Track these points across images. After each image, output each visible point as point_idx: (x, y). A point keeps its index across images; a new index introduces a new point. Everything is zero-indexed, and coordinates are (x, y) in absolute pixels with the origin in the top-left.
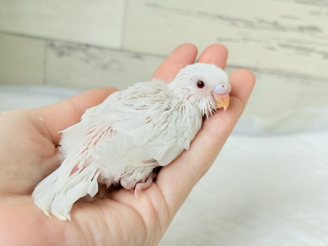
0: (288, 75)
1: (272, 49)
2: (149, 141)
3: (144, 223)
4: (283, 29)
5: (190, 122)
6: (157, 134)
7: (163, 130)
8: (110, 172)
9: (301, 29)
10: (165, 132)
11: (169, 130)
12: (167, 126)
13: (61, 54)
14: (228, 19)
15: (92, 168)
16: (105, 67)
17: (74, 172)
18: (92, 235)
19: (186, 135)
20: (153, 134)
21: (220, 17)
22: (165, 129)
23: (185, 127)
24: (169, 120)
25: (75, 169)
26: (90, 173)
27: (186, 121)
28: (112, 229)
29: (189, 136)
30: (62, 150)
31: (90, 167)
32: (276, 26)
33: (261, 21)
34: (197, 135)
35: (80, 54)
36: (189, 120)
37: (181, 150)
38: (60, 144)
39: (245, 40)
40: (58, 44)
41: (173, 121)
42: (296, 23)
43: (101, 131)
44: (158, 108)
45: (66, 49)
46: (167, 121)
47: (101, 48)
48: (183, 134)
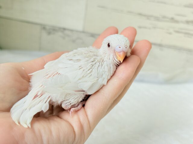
0: (179, 49)
1: (170, 33)
2: (80, 79)
3: (74, 132)
4: (177, 22)
5: (107, 68)
6: (85, 76)
7: (89, 73)
8: (56, 98)
9: (188, 22)
10: (90, 74)
11: (93, 73)
12: (92, 71)
13: (49, 33)
14: (145, 16)
15: (46, 96)
16: (74, 41)
17: (36, 98)
18: (41, 136)
19: (104, 76)
20: (82, 75)
21: (140, 14)
22: (90, 72)
23: (103, 71)
24: (93, 67)
25: (36, 96)
26: (45, 98)
27: (104, 68)
28: (54, 133)
29: (107, 77)
30: (31, 85)
31: (45, 95)
32: (173, 20)
33: (164, 17)
34: (112, 77)
35: (60, 34)
36: (106, 67)
37: (101, 85)
38: (30, 81)
39: (155, 28)
40: (48, 28)
41: (96, 68)
42: (184, 19)
43: (53, 74)
44: (87, 61)
45: (52, 30)
46: (92, 68)
47: (72, 31)
48: (102, 75)
